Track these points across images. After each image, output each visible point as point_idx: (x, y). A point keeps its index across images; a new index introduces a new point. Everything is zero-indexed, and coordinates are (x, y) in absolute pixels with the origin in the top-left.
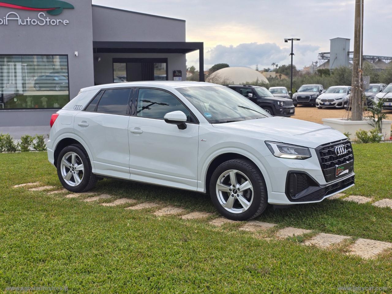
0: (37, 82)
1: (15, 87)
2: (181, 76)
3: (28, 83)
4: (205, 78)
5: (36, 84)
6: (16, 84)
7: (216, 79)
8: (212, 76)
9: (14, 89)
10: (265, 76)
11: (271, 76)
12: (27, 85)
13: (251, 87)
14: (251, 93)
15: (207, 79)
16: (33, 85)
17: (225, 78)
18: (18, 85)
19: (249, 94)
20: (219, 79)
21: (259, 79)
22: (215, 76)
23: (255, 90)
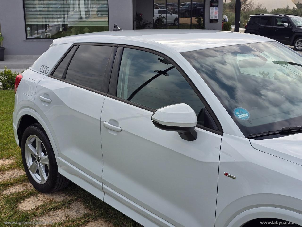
0: (100, 9)
1: (79, 15)
2: (217, 6)
3: (91, 11)
4: (241, 4)
5: (98, 11)
6: (80, 11)
7: (251, 5)
8: (248, 3)
9: (78, 16)
10: (294, 3)
11: (299, 2)
12: (90, 13)
13: (287, 16)
14: (286, 22)
15: (243, 5)
16: (95, 13)
17: (259, 4)
18: (82, 13)
19: (285, 24)
20: (254, 6)
21: (289, 6)
22: (250, 3)
23: (291, 20)
